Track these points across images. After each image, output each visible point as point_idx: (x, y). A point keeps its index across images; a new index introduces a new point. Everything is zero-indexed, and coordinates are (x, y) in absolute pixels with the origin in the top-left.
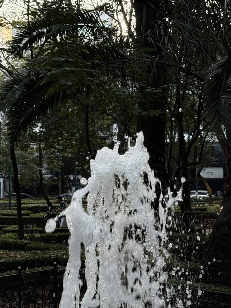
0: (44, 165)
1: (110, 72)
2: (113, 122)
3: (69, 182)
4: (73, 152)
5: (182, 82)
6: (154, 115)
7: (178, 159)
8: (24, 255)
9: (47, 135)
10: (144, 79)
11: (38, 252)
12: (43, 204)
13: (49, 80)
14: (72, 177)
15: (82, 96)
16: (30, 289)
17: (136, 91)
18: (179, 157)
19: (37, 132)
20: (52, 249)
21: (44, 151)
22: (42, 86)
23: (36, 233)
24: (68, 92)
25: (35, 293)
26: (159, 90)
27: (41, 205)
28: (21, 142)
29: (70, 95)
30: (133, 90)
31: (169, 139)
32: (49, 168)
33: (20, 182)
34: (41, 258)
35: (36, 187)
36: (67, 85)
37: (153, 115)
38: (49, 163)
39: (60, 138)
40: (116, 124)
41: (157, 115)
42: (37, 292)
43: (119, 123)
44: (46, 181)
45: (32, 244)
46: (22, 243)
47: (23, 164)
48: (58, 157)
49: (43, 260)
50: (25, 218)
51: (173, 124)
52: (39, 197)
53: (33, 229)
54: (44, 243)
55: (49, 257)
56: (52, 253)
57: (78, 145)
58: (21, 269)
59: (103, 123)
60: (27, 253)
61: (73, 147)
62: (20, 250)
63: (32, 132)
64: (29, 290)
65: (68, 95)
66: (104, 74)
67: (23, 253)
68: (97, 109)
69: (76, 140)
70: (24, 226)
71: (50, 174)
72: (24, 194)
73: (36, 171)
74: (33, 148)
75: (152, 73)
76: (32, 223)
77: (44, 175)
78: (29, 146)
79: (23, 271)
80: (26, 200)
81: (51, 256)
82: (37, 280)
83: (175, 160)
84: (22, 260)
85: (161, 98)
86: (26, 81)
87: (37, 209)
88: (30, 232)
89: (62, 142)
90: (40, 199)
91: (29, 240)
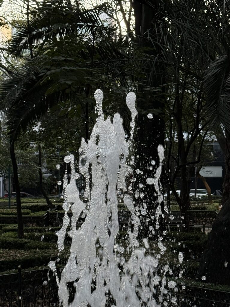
0: (44, 164)
1: (109, 71)
5: (181, 81)
7: (177, 158)
8: (24, 254)
9: (46, 134)
10: (143, 78)
11: (38, 251)
12: (43, 203)
15: (82, 95)
16: (30, 287)
18: (178, 156)
19: (36, 131)
20: (52, 248)
21: (43, 150)
22: (41, 85)
23: (36, 232)
24: (68, 91)
25: (35, 292)
26: (158, 90)
27: (41, 204)
28: (21, 141)
31: (168, 138)
32: (49, 167)
33: (20, 181)
34: (41, 257)
35: (35, 186)
36: (67, 84)
41: (156, 114)
42: (37, 291)
44: (45, 180)
45: (32, 243)
46: (22, 242)
47: (22, 163)
48: (58, 156)
50: (24, 217)
51: (172, 123)
52: (38, 196)
53: (33, 228)
54: (44, 242)
55: (49, 256)
56: (52, 252)
57: (77, 144)
58: (21, 268)
60: (27, 252)
61: (73, 146)
63: (32, 131)
64: (29, 289)
65: (68, 94)
66: (104, 73)
67: (23, 252)
69: (75, 139)
70: (24, 225)
71: (50, 173)
72: (24, 193)
73: (36, 170)
74: (33, 147)
75: (151, 72)
76: (31, 222)
77: (43, 174)
78: (29, 145)
79: (23, 270)
80: (25, 199)
81: (51, 255)
82: (36, 279)
83: (174, 158)
84: (22, 259)
85: (160, 97)
86: (26, 80)
87: (37, 208)
88: (30, 231)
89: (62, 141)
90: (40, 198)
91: (28, 239)
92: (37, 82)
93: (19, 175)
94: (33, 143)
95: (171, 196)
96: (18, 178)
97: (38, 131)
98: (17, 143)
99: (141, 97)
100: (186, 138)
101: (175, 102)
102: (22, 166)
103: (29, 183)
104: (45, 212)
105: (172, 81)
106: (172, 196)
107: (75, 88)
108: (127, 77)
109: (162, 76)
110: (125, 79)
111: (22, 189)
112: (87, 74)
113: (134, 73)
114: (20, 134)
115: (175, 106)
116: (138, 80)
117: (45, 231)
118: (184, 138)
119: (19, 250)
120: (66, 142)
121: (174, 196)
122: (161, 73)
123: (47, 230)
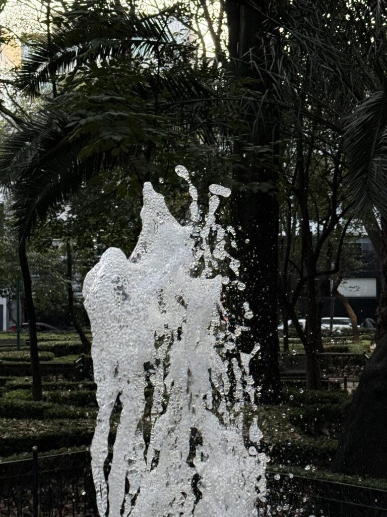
0: (76, 275)
1: (185, 118)
5: (306, 134)
6: (259, 191)
7: (300, 265)
8: (42, 427)
9: (80, 225)
10: (243, 130)
11: (66, 421)
12: (75, 341)
13: (84, 132)
15: (139, 159)
16: (52, 483)
17: (229, 150)
18: (302, 262)
19: (62, 220)
20: (89, 417)
21: (75, 252)
22: (71, 142)
23: (62, 389)
24: (115, 152)
25: (61, 490)
26: (268, 149)
27: (71, 343)
28: (36, 237)
29: (118, 158)
30: (224, 149)
31: (285, 231)
33: (35, 304)
34: (70, 432)
35: (61, 312)
36: (114, 140)
39: (103, 231)
41: (265, 190)
42: (64, 489)
43: (201, 203)
44: (78, 301)
45: (56, 409)
46: (39, 406)
47: (40, 274)
49: (74, 435)
50: (43, 365)
51: (292, 206)
52: (67, 329)
53: (58, 383)
56: (90, 423)
57: (132, 241)
58: (37, 450)
59: (174, 205)
60: (48, 424)
61: (125, 245)
63: (56, 220)
64: (51, 486)
65: (115, 158)
66: (176, 123)
67: (40, 423)
69: (128, 233)
70: (42, 378)
72: (42, 324)
73: (63, 285)
74: (57, 247)
75: (255, 121)
76: (55, 373)
77: (75, 291)
78: (51, 244)
79: (41, 453)
80: (45, 334)
81: (88, 429)
82: (63, 469)
83: (295, 266)
84: (38, 435)
85: (271, 163)
86: (45, 134)
87: (64, 349)
88: (52, 389)
89: (106, 237)
90: (69, 333)
91: (50, 401)
92: (63, 137)
93: (33, 293)
94: (57, 240)
95: (290, 329)
96: (32, 299)
97: (65, 219)
98: (31, 240)
99: (240, 163)
100: (315, 231)
101: (296, 171)
102: (39, 279)
103: (51, 307)
104: (77, 356)
105: (291, 136)
106: (292, 329)
107: (127, 147)
108: (215, 129)
109: (275, 126)
110: (212, 131)
111: (39, 318)
112: (147, 123)
113: (226, 122)
114: (35, 223)
115: (297, 177)
116: (233, 133)
117: (78, 389)
118: (311, 230)
119: (34, 419)
120: (113, 238)
121: (295, 329)
122: (271, 122)
123: (80, 386)
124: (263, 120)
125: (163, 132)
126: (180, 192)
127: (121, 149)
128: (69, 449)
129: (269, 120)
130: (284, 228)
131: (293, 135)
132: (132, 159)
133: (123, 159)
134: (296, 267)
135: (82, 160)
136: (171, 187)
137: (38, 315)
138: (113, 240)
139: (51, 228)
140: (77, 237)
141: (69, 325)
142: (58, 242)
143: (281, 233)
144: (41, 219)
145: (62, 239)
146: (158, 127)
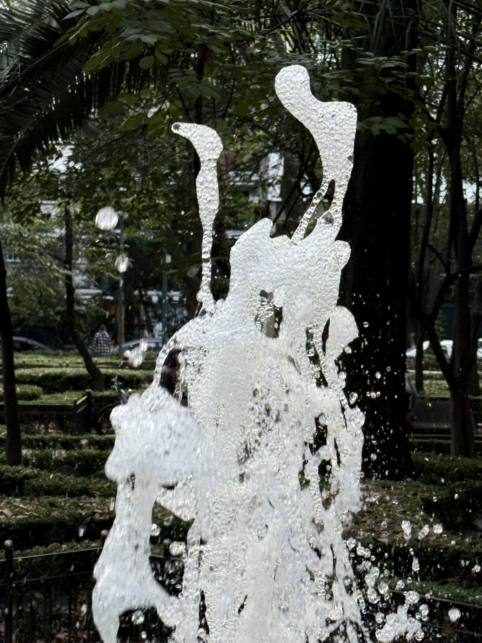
0: (79, 261)
1: (262, 8)
2: (269, 147)
3: (145, 309)
4: (159, 228)
5: (460, 37)
6: (383, 131)
7: (445, 252)
8: (22, 508)
9: (86, 180)
10: (357, 28)
11: (60, 500)
12: (76, 369)
13: (94, 29)
14: (154, 295)
15: (184, 74)
16: (36, 599)
17: (335, 61)
18: (449, 248)
19: (59, 171)
20: (98, 493)
21: (78, 224)
22: (73, 44)
23: (54, 447)
24: (146, 63)
25: (51, 610)
26: (398, 63)
27: (70, 371)
28: (15, 198)
29: (151, 70)
30: (325, 59)
31: (422, 196)
32: (93, 270)
33: (12, 307)
34: (67, 518)
35: (55, 320)
36: (144, 43)
37: (381, 130)
38: (92, 258)
39: (121, 189)
40: (276, 152)
41: (391, 131)
42: (55, 609)
43: (286, 149)
44: (83, 304)
45: (44, 479)
46: (17, 474)
47: (20, 258)
48: (118, 241)
49: (72, 523)
50: (25, 407)
51: (435, 155)
52: (63, 349)
53: (47, 437)
54: (77, 476)
55: (87, 515)
56: (98, 504)
57: (170, 208)
58: (11, 547)
59: (242, 149)
60: (30, 504)
61: (159, 216)
62: (9, 496)
63: (47, 171)
64: (34, 603)
65: (147, 72)
66: (247, 15)
67: (17, 502)
68: (226, 111)
69: (165, 196)
70: (22, 427)
71: (95, 286)
72: (24, 339)
73: (57, 279)
74: (49, 215)
75: (378, 14)
76: (43, 420)
77: (77, 288)
78: (39, 211)
79: (18, 552)
80: (29, 356)
81: (95, 513)
82: (53, 577)
83: (437, 254)
84: (14, 522)
85: (402, 85)
86: (32, 30)
87: (58, 381)
88: (38, 446)
89: (129, 200)
90: (68, 356)
91: (34, 466)
92: (60, 36)
93: (10, 289)
94: (49, 202)
95: (426, 355)
96: (6, 298)
97: (63, 169)
98: (5, 202)
99: (350, 84)
100: (471, 197)
101: (444, 98)
102: (18, 265)
103: (37, 313)
104: (80, 393)
105: (436, 40)
106: (430, 356)
107: (166, 55)
108: (312, 25)
109: (410, 24)
110: (306, 30)
111: (18, 329)
112: (200, 15)
113: (330, 16)
114: (13, 177)
115: (444, 108)
116: (341, 35)
117: (80, 447)
118: (465, 197)
119: (8, 496)
120: (140, 203)
121: (434, 357)
122: (404, 17)
123: (84, 442)
124: (391, 13)
125: (226, 31)
126: (252, 129)
127: (155, 57)
128: (64, 546)
129: (401, 14)
130: (421, 192)
131: (440, 38)
132: (172, 75)
133: (159, 72)
134: (439, 256)
135: (92, 74)
136: (238, 120)
137: (16, 326)
138: (140, 206)
139: (39, 185)
140: (82, 198)
141: (67, 342)
142: (50, 207)
143: (416, 199)
144: (23, 169)
145: (56, 202)
146: (218, 21)
